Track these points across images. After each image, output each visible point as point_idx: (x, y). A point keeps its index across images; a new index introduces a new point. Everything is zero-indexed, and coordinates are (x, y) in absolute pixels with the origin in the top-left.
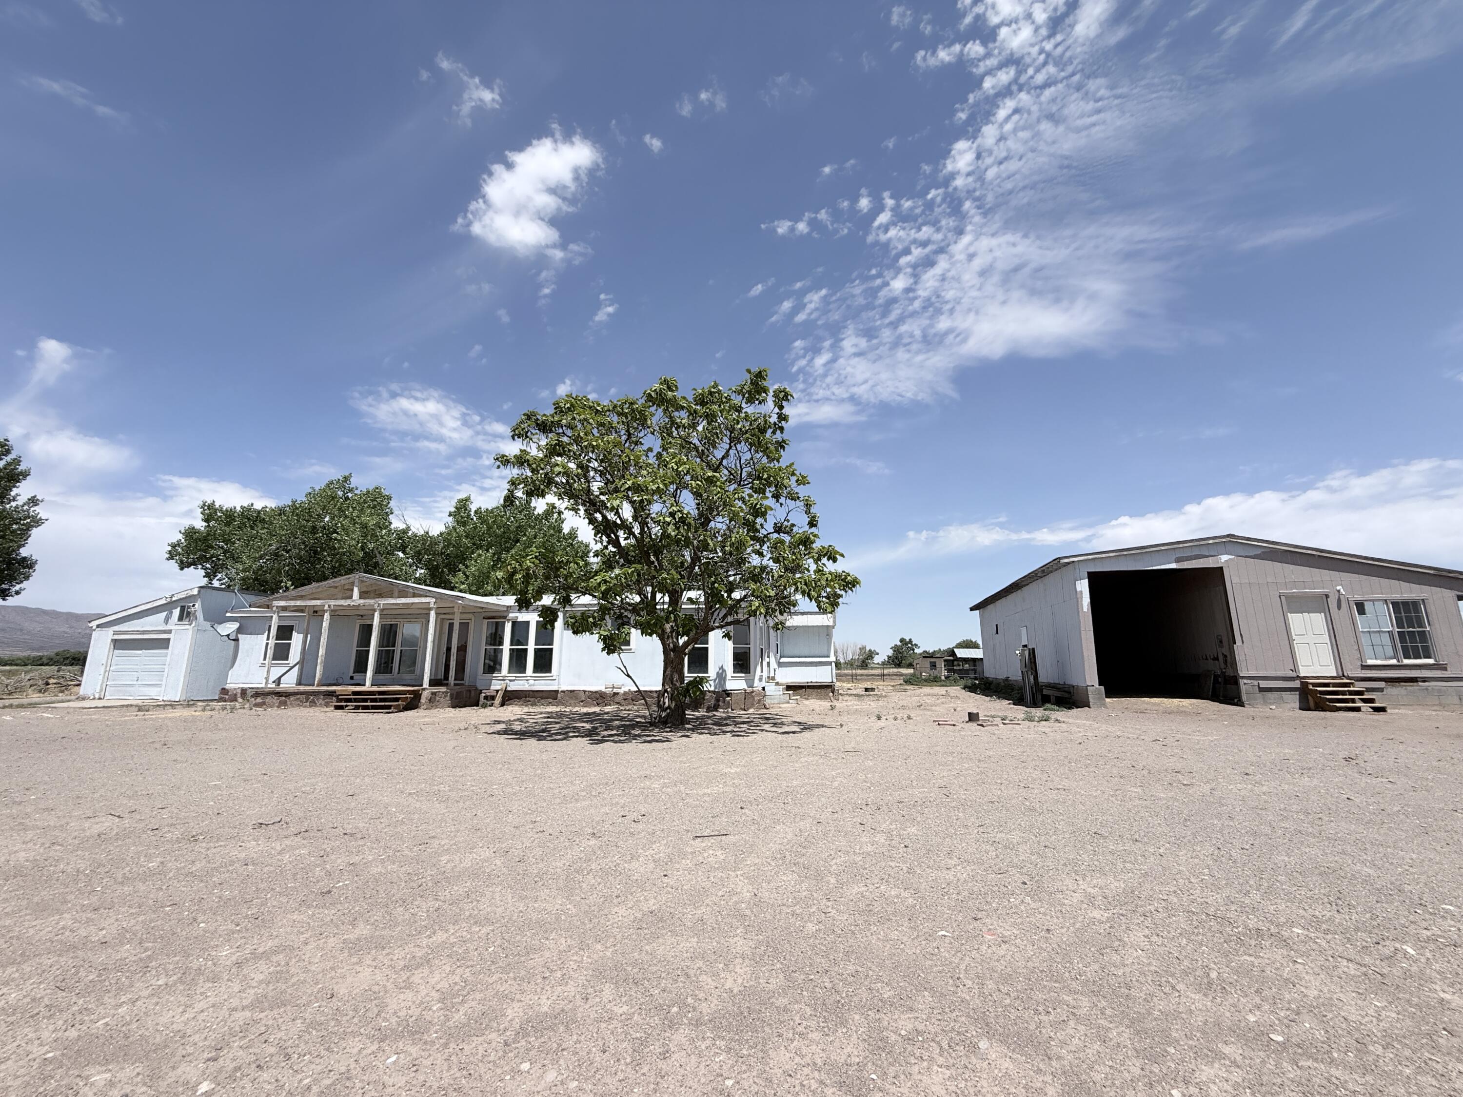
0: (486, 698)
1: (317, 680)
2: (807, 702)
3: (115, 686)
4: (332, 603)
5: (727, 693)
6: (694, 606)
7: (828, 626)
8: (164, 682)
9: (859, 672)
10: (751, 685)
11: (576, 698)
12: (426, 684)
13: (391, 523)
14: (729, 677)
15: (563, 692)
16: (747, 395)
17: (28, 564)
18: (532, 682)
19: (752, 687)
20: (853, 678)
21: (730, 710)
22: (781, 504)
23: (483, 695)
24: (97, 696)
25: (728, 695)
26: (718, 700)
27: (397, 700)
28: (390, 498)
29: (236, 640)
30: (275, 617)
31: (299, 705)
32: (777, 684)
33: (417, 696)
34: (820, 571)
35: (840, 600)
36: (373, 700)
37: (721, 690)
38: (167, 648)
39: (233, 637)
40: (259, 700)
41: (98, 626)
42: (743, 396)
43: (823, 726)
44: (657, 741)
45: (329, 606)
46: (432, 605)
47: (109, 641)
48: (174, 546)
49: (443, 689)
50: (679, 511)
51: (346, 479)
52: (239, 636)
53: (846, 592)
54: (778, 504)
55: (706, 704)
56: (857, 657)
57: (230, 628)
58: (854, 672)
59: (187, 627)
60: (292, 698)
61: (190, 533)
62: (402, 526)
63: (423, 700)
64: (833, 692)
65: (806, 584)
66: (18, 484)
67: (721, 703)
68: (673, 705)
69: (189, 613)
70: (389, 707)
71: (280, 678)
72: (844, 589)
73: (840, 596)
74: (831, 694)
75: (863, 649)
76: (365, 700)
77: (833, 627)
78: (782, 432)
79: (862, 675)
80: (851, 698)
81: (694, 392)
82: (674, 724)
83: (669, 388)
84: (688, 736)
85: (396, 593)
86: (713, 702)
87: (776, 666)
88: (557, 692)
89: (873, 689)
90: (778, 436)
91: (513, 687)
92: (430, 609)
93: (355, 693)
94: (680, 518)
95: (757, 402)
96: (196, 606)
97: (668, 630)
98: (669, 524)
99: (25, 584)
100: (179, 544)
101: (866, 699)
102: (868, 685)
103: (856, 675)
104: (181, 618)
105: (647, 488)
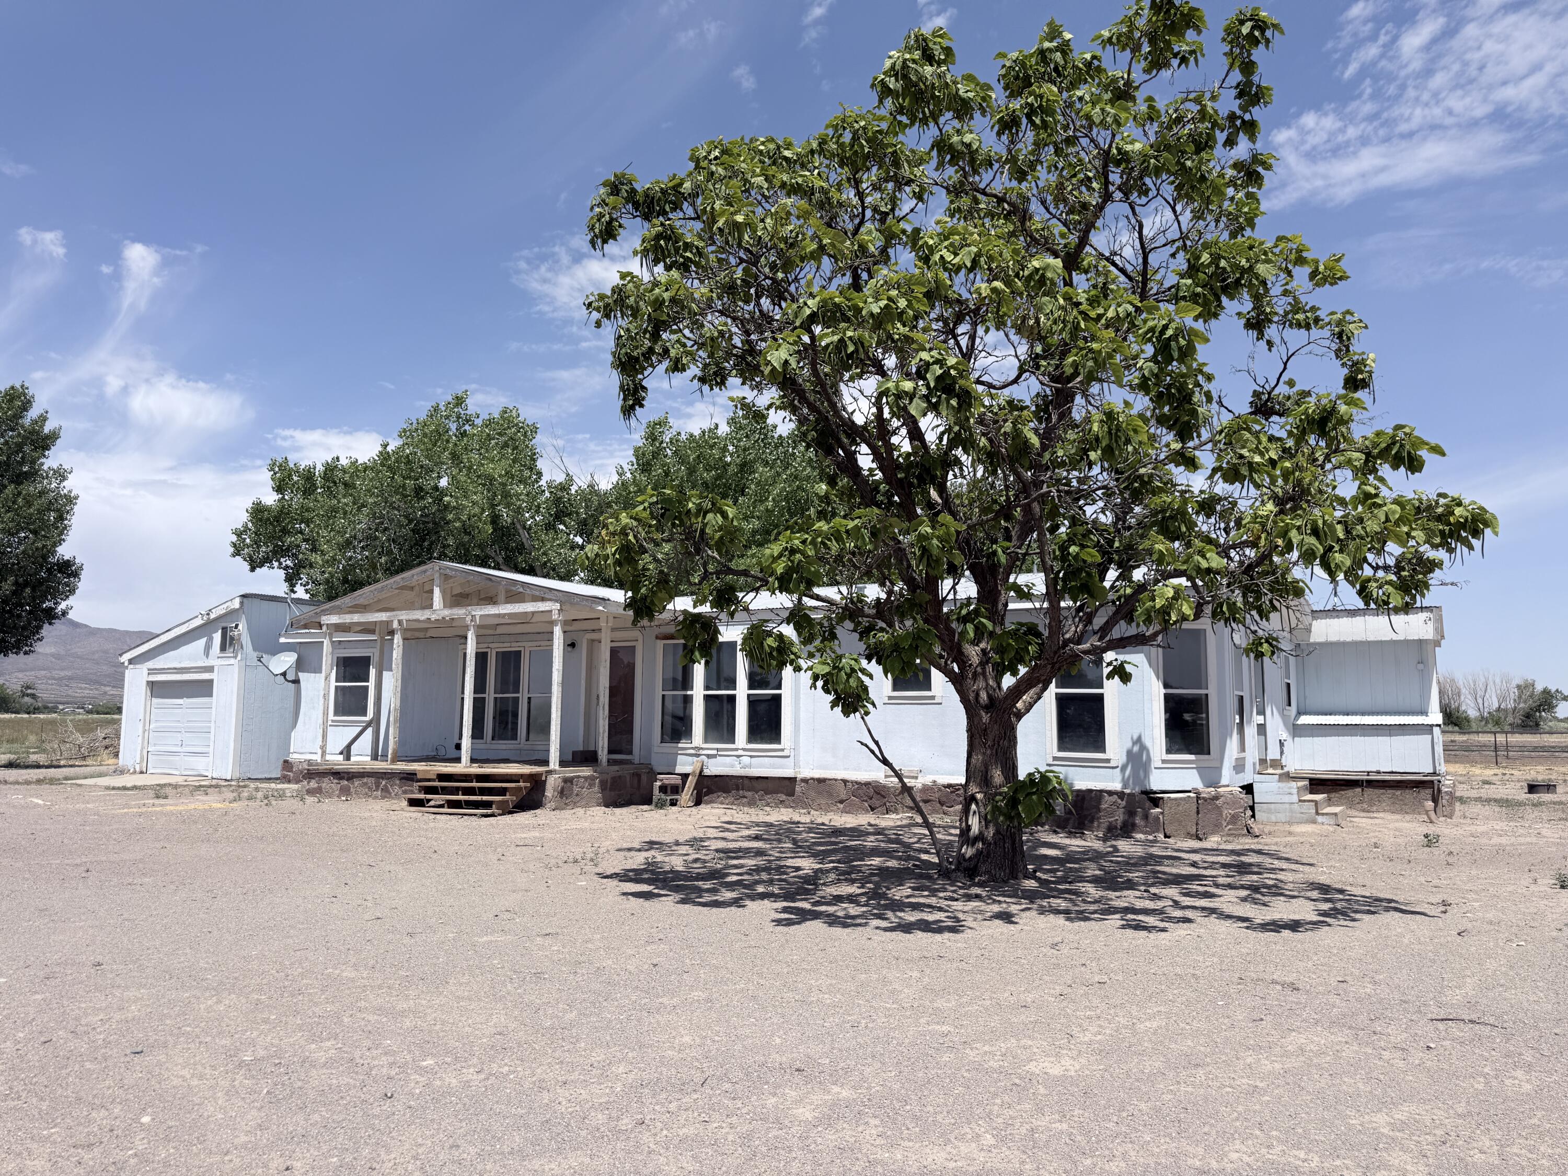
0: (663, 789)
1: (390, 752)
2: (1362, 821)
3: (158, 754)
4: (405, 616)
5: (1153, 798)
6: (1028, 605)
7: (1420, 641)
8: (211, 750)
9: (1517, 739)
10: (1211, 778)
11: (830, 795)
12: (554, 764)
13: (540, 474)
14: (1156, 762)
15: (805, 781)
16: (1146, 48)
17: (69, 570)
18: (746, 760)
19: (1215, 784)
20: (1498, 754)
21: (1161, 836)
22: (1270, 344)
23: (658, 783)
24: (138, 770)
25: (1156, 802)
26: (1131, 813)
27: (503, 792)
28: (535, 430)
29: (296, 682)
30: (326, 642)
31: (367, 796)
32: (1287, 777)
33: (537, 783)
34: (1368, 496)
35: (1436, 576)
36: (467, 791)
37: (1137, 790)
38: (210, 695)
39: (290, 676)
40: (313, 784)
41: (131, 661)
42: (1136, 49)
43: (1391, 906)
44: (925, 926)
45: (400, 622)
46: (555, 616)
47: (145, 683)
48: (239, 534)
49: (586, 771)
50: (938, 362)
51: (459, 401)
52: (302, 676)
53: (1451, 550)
54: (1263, 343)
55: (1105, 821)
56: (1511, 705)
57: (285, 661)
58: (1501, 738)
59: (232, 661)
60: (357, 782)
61: (258, 511)
62: (560, 478)
63: (549, 793)
64: (1435, 800)
65: (1315, 532)
66: (47, 453)
67: (1138, 821)
68: (990, 833)
69: (232, 638)
70: (488, 805)
71: (349, 747)
72: (1444, 544)
73: (1432, 565)
74: (1430, 804)
75: (1525, 688)
76: (455, 791)
77: (1437, 643)
78: (1252, 138)
79: (1522, 748)
80: (1487, 810)
81: (1001, 61)
82: (993, 879)
83: (929, 58)
84: (1006, 917)
85: (502, 597)
86: (1119, 817)
87: (1284, 735)
88: (792, 780)
89: (1549, 787)
90: (1243, 149)
91: (715, 768)
92: (553, 623)
93: (442, 777)
94: (938, 379)
95: (1175, 62)
96: (240, 627)
97: (975, 660)
98: (911, 396)
99: (71, 601)
100: (246, 529)
101: (1531, 814)
102: (1538, 773)
103: (1507, 747)
104: (223, 648)
105: (858, 310)
